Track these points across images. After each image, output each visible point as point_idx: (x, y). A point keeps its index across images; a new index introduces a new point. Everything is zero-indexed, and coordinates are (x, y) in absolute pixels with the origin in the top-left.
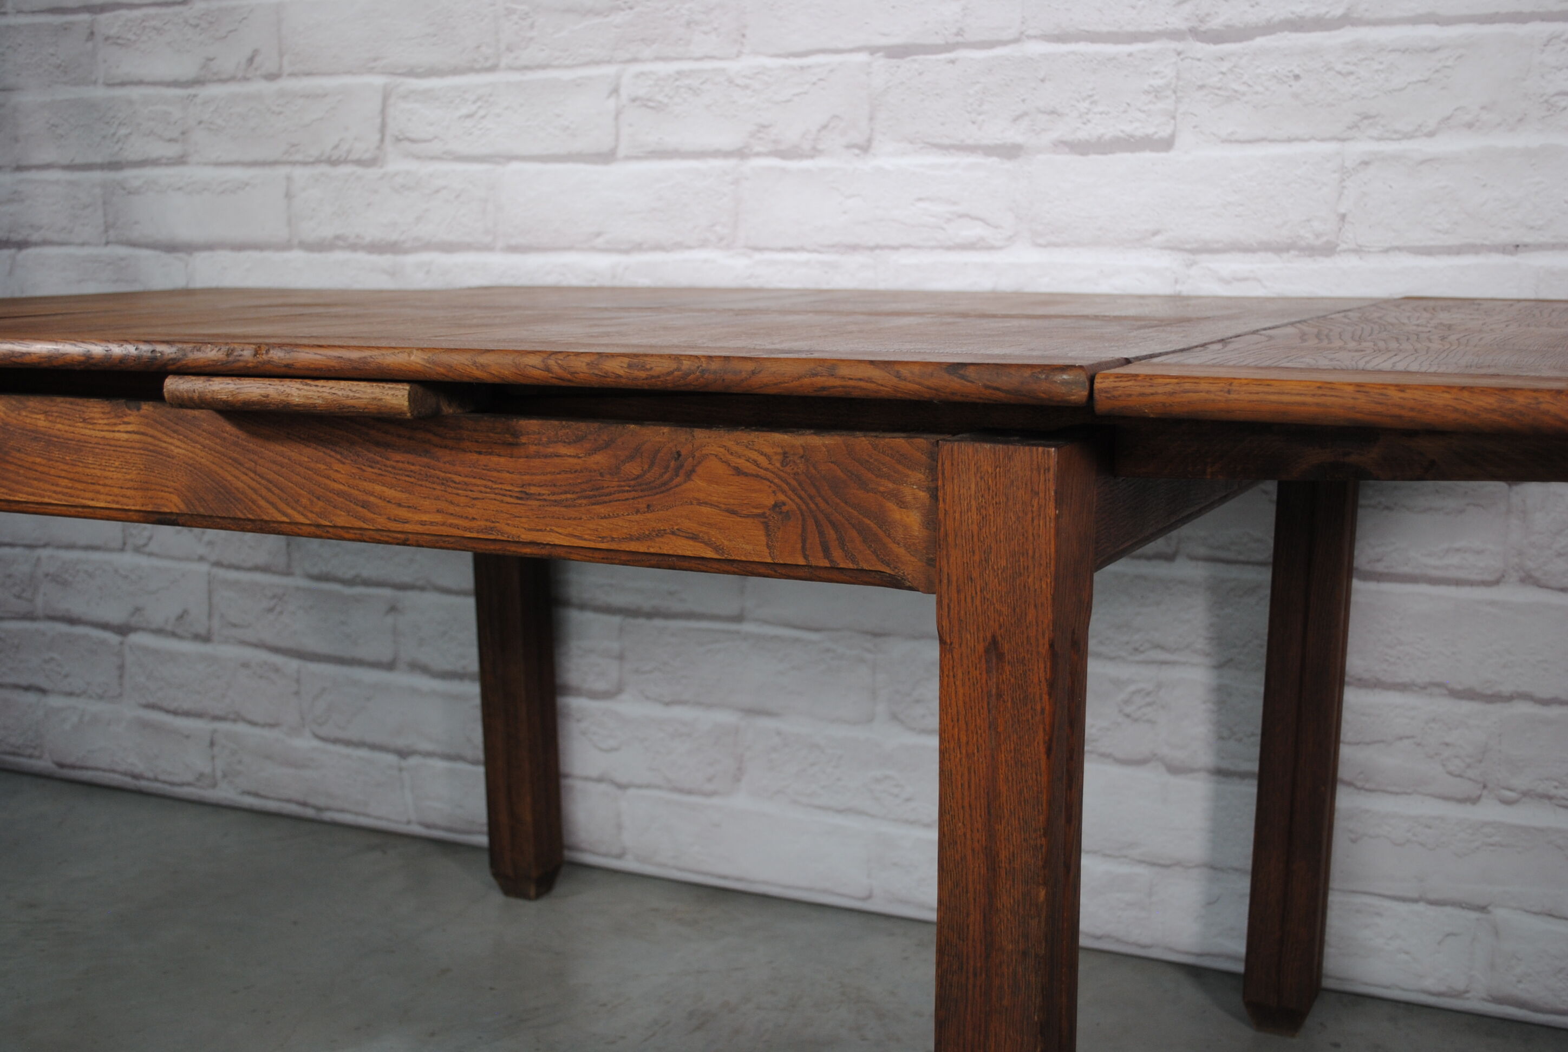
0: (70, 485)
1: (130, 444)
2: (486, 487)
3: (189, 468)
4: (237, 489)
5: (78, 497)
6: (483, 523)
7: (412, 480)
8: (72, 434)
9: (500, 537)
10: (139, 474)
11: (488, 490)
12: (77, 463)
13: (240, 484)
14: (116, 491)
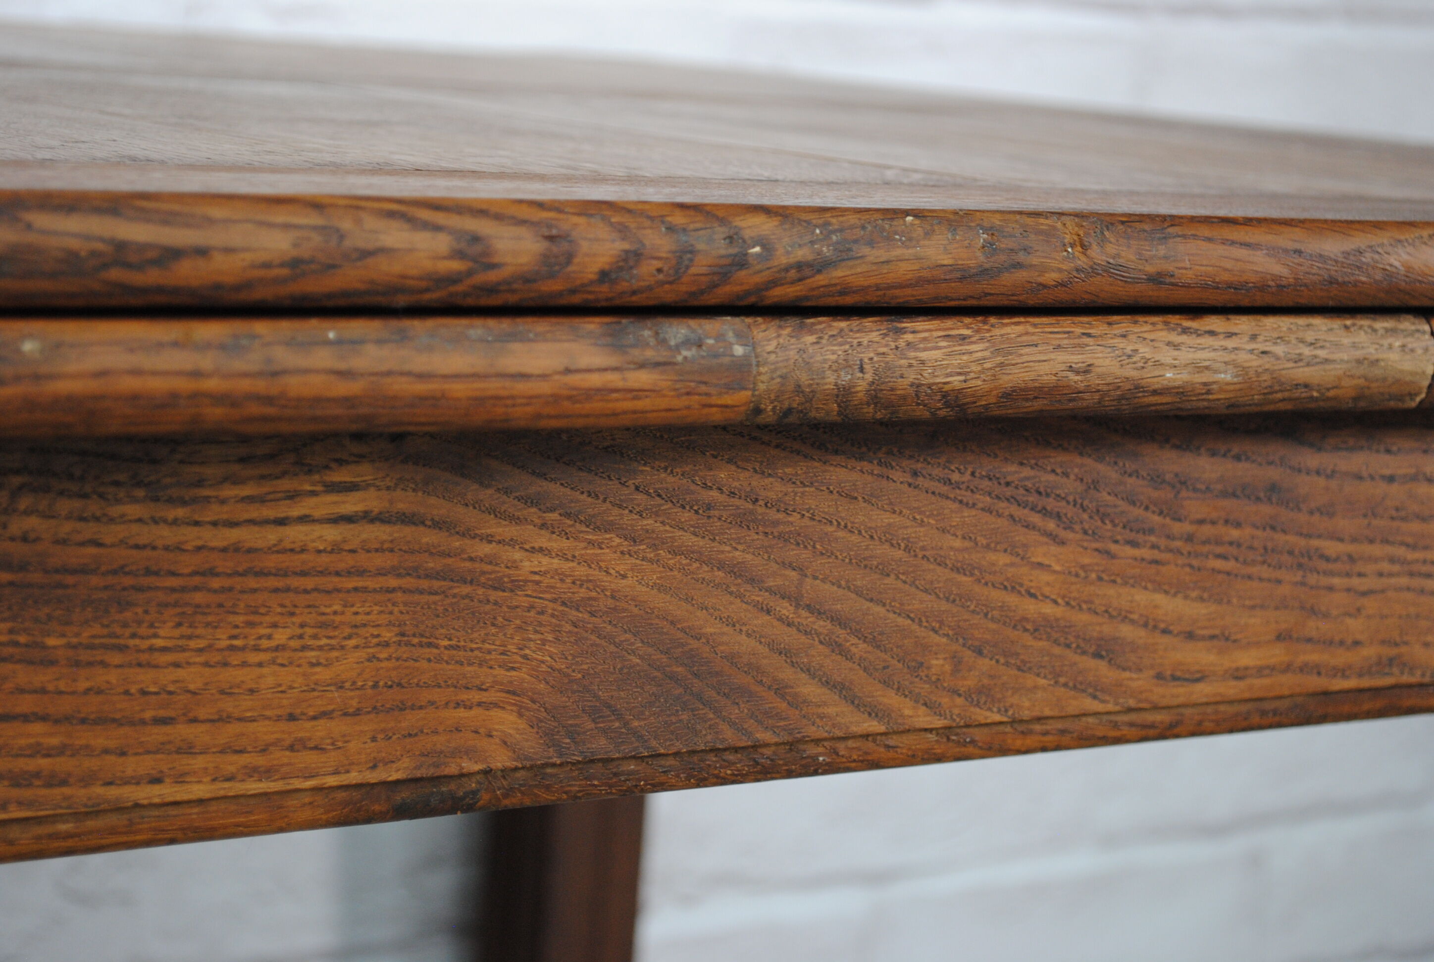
0: (55, 741)
1: (349, 561)
2: (1392, 560)
3: (574, 614)
4: (732, 658)
5: (87, 780)
6: (1370, 652)
7: (1230, 565)
8: (92, 550)
9: (1406, 679)
10: (371, 658)
11: (1396, 568)
12: (98, 655)
13: (745, 644)
14: (264, 731)
